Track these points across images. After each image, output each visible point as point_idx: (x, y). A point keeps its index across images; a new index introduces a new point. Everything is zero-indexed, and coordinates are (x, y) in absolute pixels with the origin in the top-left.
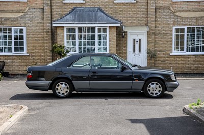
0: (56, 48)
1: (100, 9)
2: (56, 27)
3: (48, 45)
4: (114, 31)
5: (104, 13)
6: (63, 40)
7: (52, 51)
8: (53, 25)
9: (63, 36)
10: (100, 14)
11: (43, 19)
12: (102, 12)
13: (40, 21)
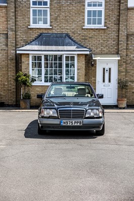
0: (20, 76)
1: (68, 35)
2: (21, 55)
3: (12, 74)
4: (83, 59)
5: (72, 40)
6: (28, 68)
7: (16, 80)
8: (18, 52)
9: (28, 64)
10: (67, 40)
11: (7, 45)
12: (70, 38)
13: (4, 47)
